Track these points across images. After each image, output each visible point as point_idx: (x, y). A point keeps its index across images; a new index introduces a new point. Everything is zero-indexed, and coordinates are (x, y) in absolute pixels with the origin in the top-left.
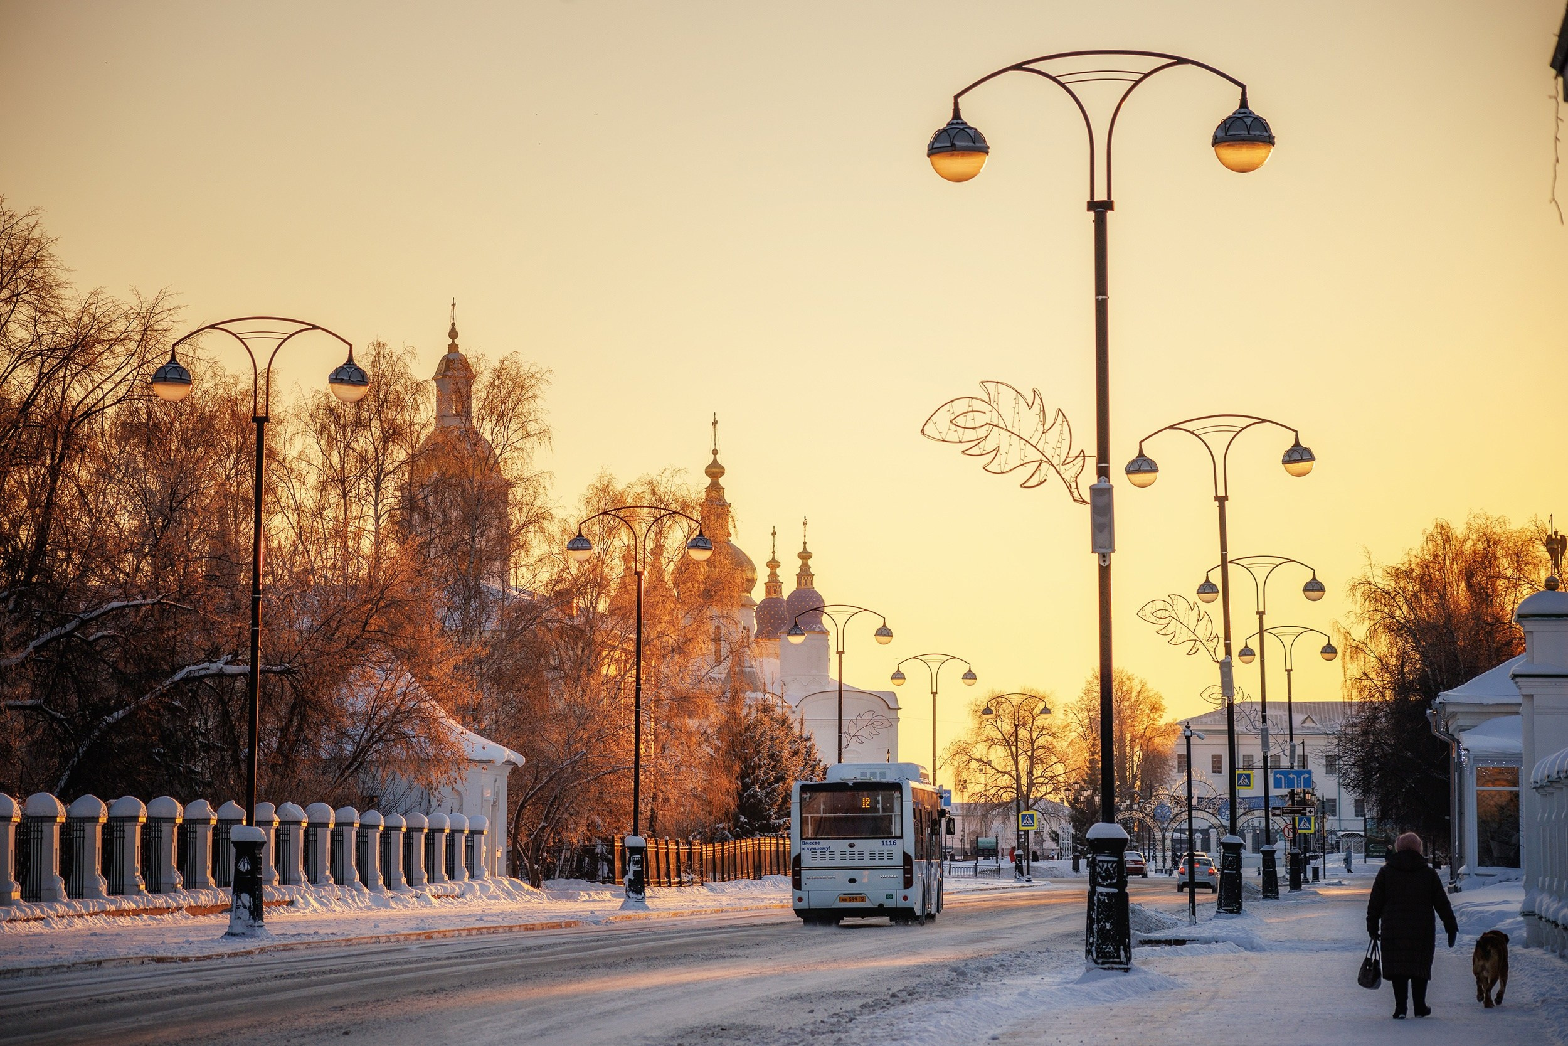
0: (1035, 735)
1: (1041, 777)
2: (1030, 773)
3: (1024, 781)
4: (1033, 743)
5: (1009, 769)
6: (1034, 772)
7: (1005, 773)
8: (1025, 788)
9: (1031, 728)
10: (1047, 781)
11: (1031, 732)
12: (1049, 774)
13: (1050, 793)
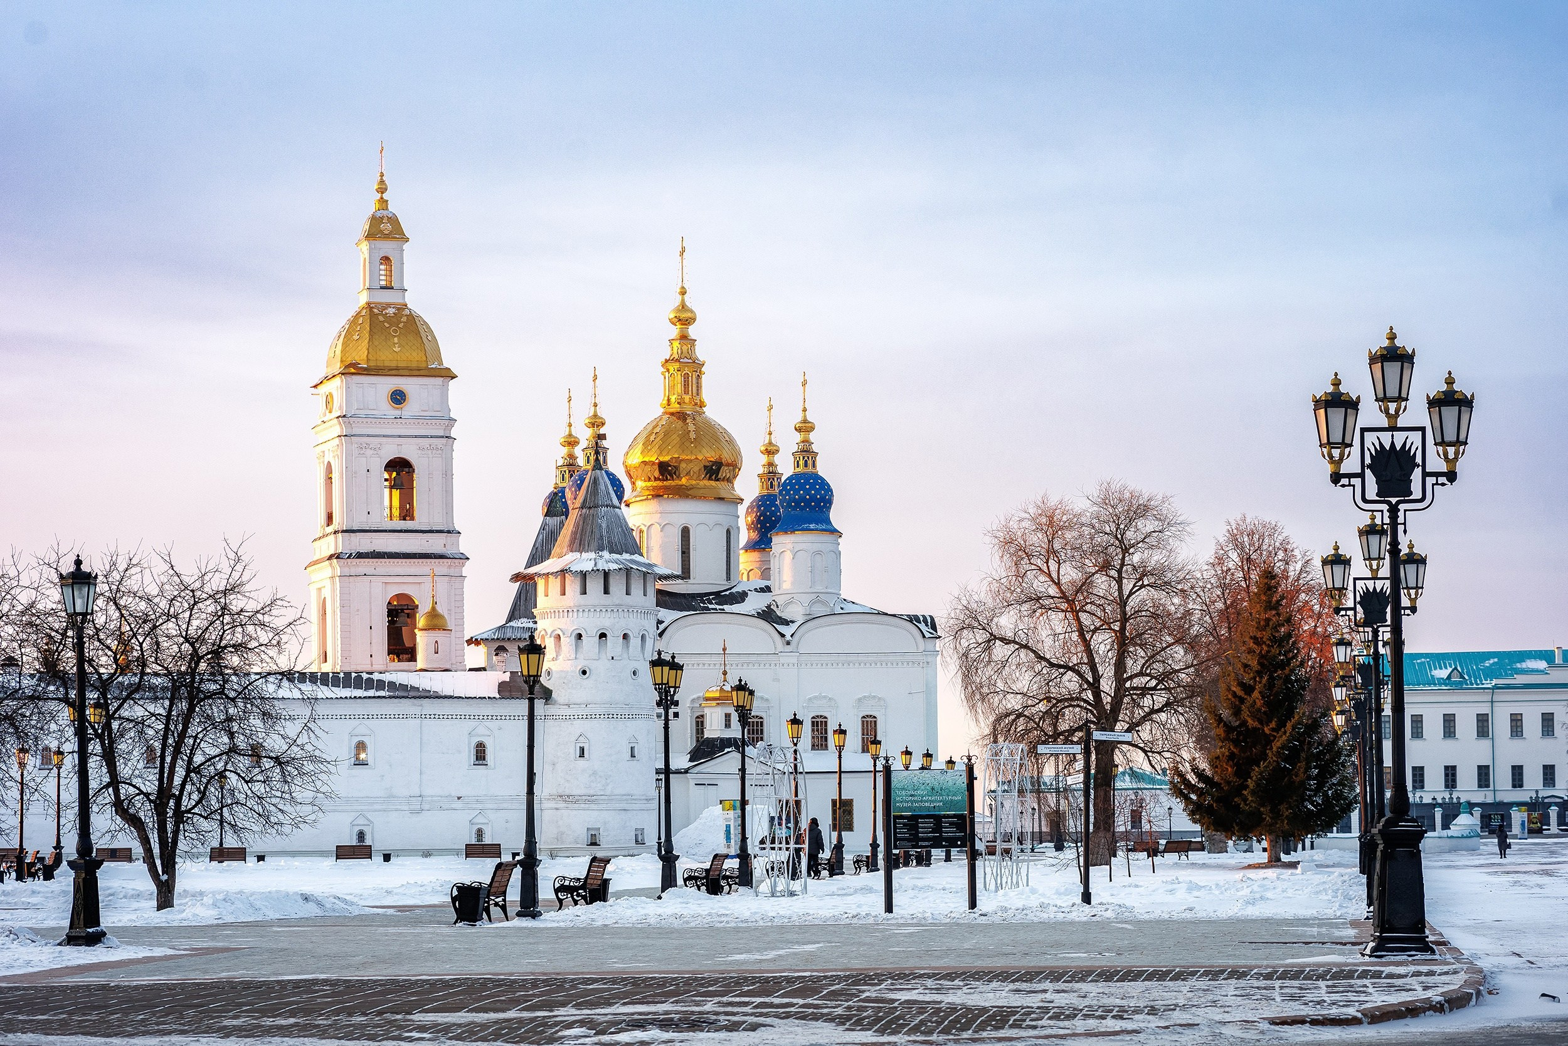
0: (1127, 586)
1: (1141, 674)
2: (1120, 666)
3: (1107, 685)
4: (1123, 603)
5: (1075, 660)
6: (1129, 662)
7: (1068, 668)
8: (1107, 700)
9: (1120, 572)
10: (1153, 683)
11: (1119, 581)
12: (1159, 667)
13: (1160, 710)
